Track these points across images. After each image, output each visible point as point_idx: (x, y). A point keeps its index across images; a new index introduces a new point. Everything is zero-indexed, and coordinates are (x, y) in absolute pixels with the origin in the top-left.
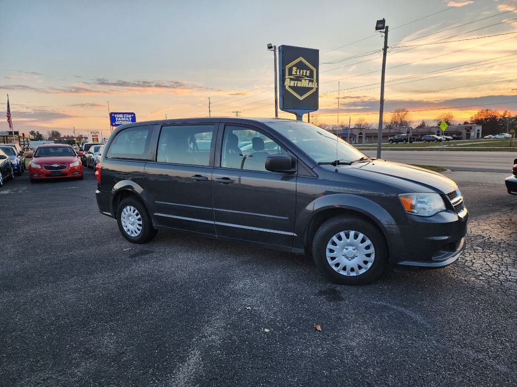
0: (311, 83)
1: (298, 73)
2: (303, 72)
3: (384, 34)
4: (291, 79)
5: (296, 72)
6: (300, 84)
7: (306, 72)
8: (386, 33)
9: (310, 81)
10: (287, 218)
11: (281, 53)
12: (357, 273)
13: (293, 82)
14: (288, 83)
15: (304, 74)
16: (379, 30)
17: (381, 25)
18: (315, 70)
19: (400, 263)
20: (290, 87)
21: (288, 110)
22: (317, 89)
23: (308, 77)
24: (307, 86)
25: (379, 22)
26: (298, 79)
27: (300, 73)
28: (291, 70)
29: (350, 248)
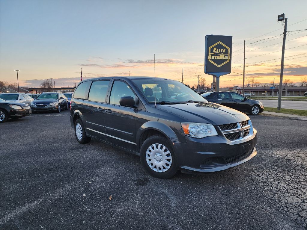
0: (226, 57)
1: (217, 51)
2: (221, 51)
3: (284, 23)
4: (212, 55)
5: (216, 51)
6: (218, 58)
7: (223, 51)
8: (286, 22)
9: (225, 56)
10: (132, 134)
11: (207, 40)
12: (162, 171)
13: (214, 56)
14: (210, 57)
15: (222, 52)
16: (281, 21)
17: (281, 18)
18: (229, 48)
19: (182, 167)
20: (211, 59)
21: (210, 73)
22: (230, 60)
23: (224, 53)
24: (223, 59)
25: (279, 16)
26: (217, 54)
27: (218, 51)
28: (212, 49)
29: (158, 155)
